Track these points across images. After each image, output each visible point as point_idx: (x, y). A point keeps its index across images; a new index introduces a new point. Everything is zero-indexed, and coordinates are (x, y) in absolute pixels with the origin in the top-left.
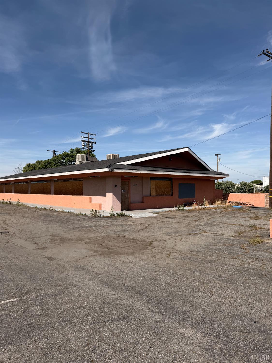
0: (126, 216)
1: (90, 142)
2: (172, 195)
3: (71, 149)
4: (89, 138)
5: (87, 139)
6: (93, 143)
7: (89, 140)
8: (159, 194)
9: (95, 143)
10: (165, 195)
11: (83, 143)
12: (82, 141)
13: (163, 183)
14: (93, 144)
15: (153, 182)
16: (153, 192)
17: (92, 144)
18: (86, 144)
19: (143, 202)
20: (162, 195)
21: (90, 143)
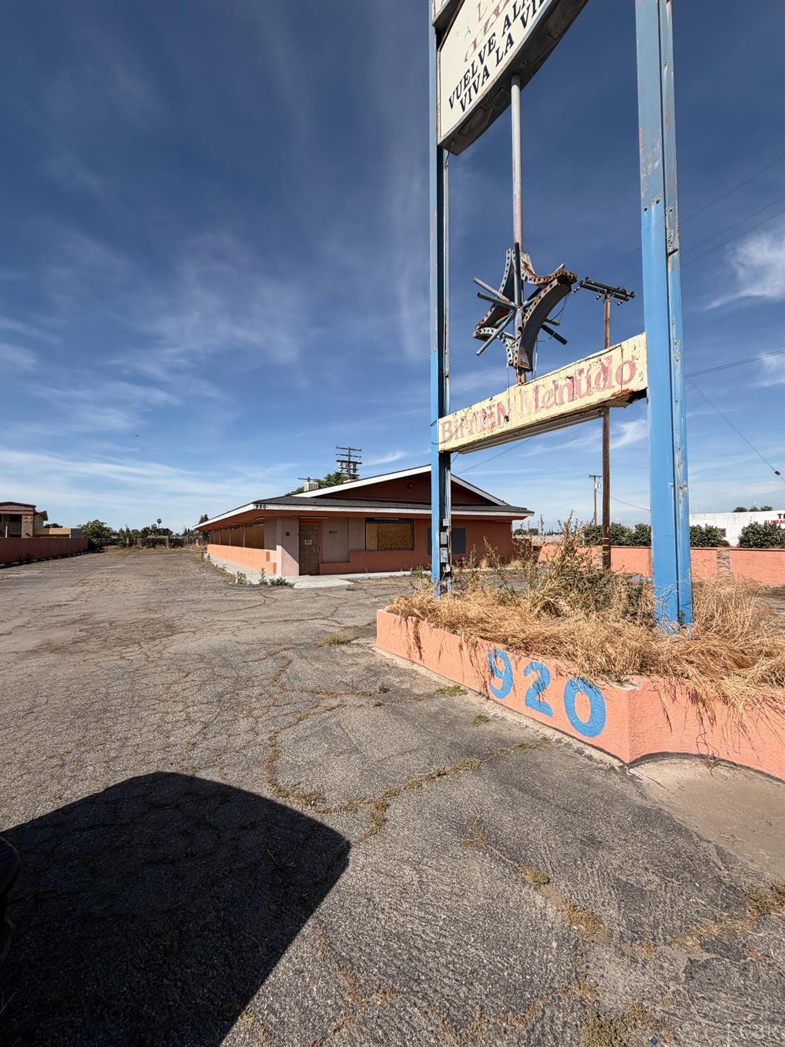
0: (286, 584)
1: (352, 462)
2: (412, 549)
3: (329, 475)
4: (350, 456)
5: (346, 459)
6: (355, 463)
7: (349, 459)
8: (382, 548)
9: (360, 463)
10: (399, 549)
11: (340, 464)
12: (338, 461)
13: (393, 528)
14: (357, 465)
15: (372, 528)
16: (372, 544)
17: (355, 466)
18: (344, 465)
19: (349, 562)
20: (390, 549)
21: (351, 464)
